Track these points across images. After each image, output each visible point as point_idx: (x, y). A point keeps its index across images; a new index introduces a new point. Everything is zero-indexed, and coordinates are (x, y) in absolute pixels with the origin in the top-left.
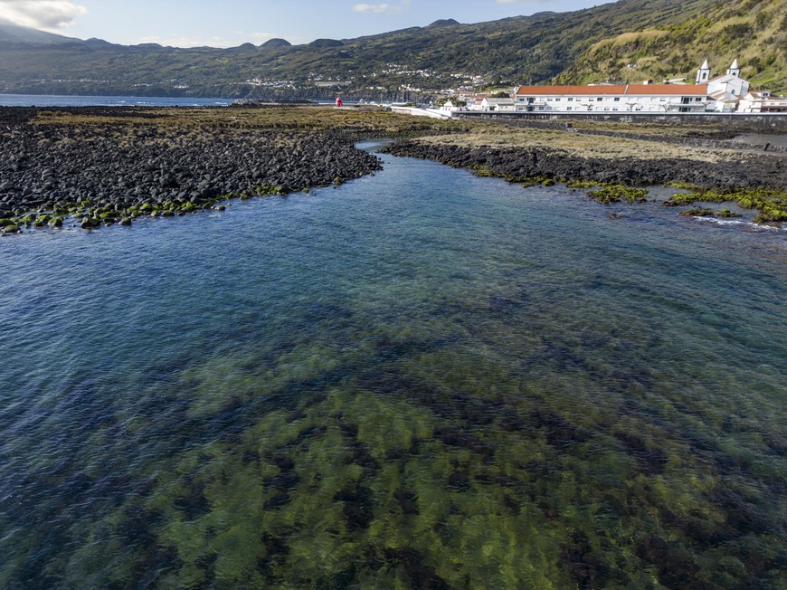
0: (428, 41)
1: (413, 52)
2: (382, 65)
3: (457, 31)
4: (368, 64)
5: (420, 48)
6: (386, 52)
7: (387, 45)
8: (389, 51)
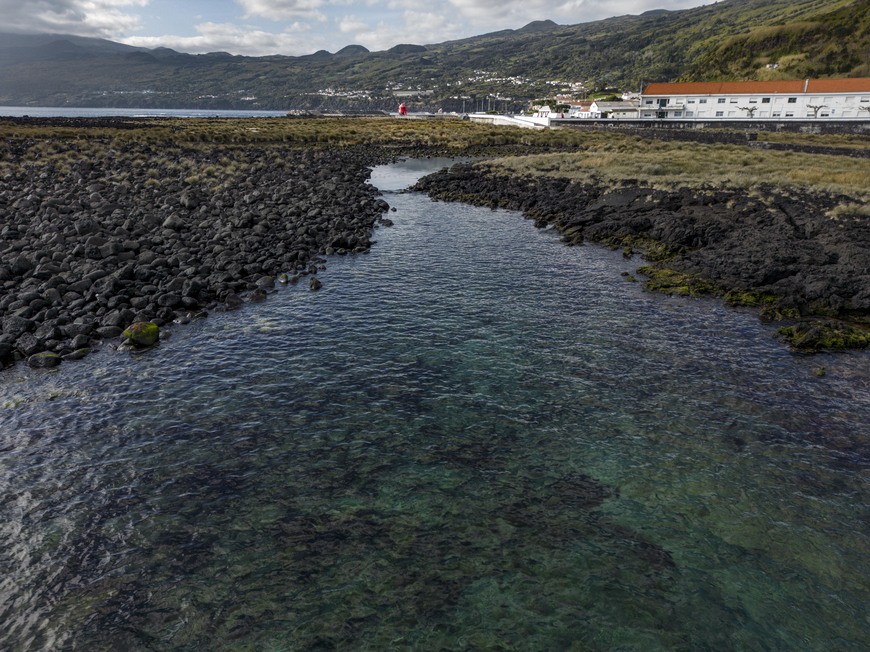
0: (521, 44)
1: (504, 58)
2: (469, 71)
3: (554, 33)
4: (454, 71)
5: (512, 53)
6: (473, 58)
7: (475, 50)
8: (476, 57)
